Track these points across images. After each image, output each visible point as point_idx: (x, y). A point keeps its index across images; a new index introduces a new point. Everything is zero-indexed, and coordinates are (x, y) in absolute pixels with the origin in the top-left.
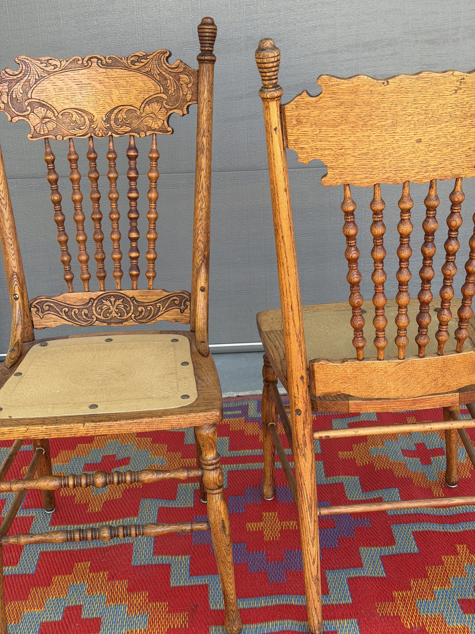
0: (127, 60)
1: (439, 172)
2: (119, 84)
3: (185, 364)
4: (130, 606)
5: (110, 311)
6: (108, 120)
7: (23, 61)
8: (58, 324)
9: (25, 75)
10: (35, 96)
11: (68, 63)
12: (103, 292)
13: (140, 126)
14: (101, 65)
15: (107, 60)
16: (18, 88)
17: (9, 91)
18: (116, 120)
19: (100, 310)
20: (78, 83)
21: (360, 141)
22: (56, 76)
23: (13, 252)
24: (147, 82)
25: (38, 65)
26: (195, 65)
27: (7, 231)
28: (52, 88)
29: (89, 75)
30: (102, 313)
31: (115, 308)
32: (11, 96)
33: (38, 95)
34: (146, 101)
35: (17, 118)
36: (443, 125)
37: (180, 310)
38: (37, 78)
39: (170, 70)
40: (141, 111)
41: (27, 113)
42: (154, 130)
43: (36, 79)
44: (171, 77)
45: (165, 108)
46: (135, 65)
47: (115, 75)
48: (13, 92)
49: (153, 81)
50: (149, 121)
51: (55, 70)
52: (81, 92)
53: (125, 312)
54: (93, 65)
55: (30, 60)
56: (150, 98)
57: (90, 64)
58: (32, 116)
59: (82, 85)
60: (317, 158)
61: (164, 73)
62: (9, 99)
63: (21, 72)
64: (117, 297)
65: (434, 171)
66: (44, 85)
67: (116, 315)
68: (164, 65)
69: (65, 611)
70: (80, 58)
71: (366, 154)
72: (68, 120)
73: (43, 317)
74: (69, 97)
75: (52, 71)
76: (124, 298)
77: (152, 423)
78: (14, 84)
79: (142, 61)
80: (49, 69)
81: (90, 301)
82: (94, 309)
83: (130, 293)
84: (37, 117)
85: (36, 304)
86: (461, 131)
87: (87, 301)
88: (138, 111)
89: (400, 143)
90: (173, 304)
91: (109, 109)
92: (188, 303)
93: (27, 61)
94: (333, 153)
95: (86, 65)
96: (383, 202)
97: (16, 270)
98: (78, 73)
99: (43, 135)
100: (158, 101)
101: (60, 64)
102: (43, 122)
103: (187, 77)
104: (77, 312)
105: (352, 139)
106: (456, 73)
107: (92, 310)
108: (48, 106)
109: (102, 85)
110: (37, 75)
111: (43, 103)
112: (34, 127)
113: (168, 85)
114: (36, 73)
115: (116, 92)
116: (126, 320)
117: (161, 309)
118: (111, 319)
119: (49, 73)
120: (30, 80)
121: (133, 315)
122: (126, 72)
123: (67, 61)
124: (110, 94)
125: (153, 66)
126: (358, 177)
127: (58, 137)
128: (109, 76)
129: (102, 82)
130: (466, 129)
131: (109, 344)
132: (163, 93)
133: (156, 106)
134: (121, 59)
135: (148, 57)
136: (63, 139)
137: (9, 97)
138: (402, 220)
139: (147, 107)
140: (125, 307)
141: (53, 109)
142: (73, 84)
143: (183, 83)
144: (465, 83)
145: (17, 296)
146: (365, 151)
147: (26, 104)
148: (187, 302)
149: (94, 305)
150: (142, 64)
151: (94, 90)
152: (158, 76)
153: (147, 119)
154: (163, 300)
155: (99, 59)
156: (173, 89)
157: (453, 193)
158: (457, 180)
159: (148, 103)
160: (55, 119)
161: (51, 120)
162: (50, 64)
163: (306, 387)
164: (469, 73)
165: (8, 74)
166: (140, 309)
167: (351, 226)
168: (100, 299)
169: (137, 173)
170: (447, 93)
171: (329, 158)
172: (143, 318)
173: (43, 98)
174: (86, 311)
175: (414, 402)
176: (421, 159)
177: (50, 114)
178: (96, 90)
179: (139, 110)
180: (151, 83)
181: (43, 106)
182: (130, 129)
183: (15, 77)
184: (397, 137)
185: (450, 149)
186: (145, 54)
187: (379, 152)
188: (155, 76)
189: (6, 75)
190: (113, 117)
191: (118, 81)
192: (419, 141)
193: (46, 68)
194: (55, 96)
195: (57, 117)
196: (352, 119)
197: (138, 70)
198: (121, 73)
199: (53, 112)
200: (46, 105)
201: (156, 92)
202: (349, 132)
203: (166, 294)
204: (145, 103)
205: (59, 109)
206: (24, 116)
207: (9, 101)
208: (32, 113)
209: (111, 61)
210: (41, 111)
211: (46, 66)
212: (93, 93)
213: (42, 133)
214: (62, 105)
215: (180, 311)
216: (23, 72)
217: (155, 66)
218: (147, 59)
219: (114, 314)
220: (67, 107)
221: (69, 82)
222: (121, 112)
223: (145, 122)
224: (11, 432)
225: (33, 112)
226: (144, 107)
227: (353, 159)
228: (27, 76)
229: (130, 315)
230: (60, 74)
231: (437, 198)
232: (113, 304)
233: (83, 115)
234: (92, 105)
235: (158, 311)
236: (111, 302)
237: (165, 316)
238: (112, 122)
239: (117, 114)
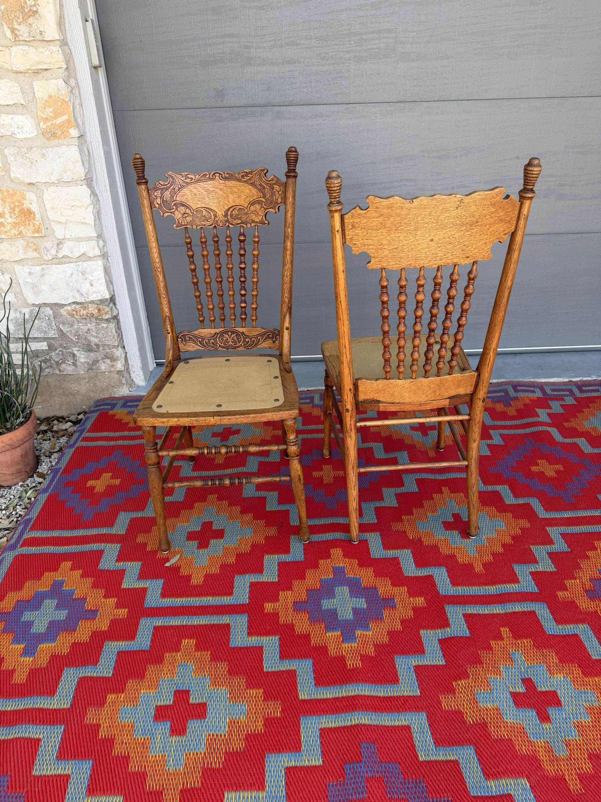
0: (239, 175)
1: (444, 261)
2: (234, 191)
3: (276, 377)
4: (242, 522)
5: (228, 341)
6: (226, 215)
7: (170, 175)
8: (195, 349)
9: (171, 185)
10: (179, 198)
12: (224, 329)
13: (247, 220)
14: (221, 178)
15: (226, 175)
16: (167, 194)
17: (162, 196)
18: (231, 215)
19: (222, 340)
20: (207, 190)
21: (393, 240)
22: (192, 186)
23: (165, 303)
24: (252, 190)
25: (181, 178)
26: (283, 179)
27: (162, 289)
28: (189, 193)
29: (213, 185)
30: (223, 342)
31: (231, 339)
32: (163, 199)
33: (181, 198)
34: (251, 203)
35: (167, 214)
36: (448, 230)
37: (272, 341)
38: (180, 187)
39: (267, 182)
40: (248, 209)
41: (173, 210)
42: (257, 222)
44: (267, 187)
45: (264, 207)
46: (244, 178)
47: (231, 185)
48: (164, 196)
49: (256, 189)
50: (253, 216)
51: (191, 182)
52: (209, 196)
53: (238, 342)
54: (216, 178)
55: (175, 175)
56: (254, 201)
57: (214, 177)
58: (176, 212)
59: (209, 192)
60: (365, 250)
61: (263, 184)
62: (162, 201)
63: (169, 183)
64: (233, 333)
65: (441, 260)
66: (184, 192)
67: (232, 344)
68: (263, 179)
69: (202, 525)
70: (208, 174)
71: (396, 249)
72: (200, 215)
73: (186, 345)
74: (201, 200)
75: (189, 182)
76: (237, 333)
77: (256, 417)
78: (164, 191)
79: (249, 175)
80: (187, 181)
82: (218, 339)
83: (241, 330)
84: (180, 213)
85: (181, 336)
86: (459, 234)
87: (214, 335)
88: (246, 209)
89: (419, 242)
90: (268, 337)
91: (227, 208)
92: (278, 337)
93: (173, 176)
94: (375, 247)
95: (212, 178)
96: (406, 280)
97: (168, 314)
98: (207, 183)
99: (184, 225)
100: (259, 203)
101: (194, 177)
102: (184, 216)
103: (278, 187)
104: (207, 342)
105: (388, 238)
106: (458, 196)
108: (187, 206)
109: (222, 191)
110: (179, 185)
112: (178, 220)
113: (266, 192)
114: (179, 183)
115: (231, 196)
116: (239, 347)
117: (261, 340)
118: (228, 346)
119: (188, 184)
120: (175, 188)
121: (243, 344)
122: (238, 183)
123: (199, 176)
124: (227, 197)
125: (256, 179)
126: (391, 263)
127: (193, 227)
128: (227, 186)
129: (222, 189)
130: (462, 233)
131: (227, 363)
132: (262, 197)
133: (258, 206)
134: (235, 174)
136: (197, 228)
138: (418, 292)
139: (252, 207)
140: (238, 339)
141: (190, 207)
142: (203, 191)
143: (276, 191)
144: (463, 202)
145: (169, 331)
146: (395, 247)
147: (173, 204)
149: (218, 337)
150: (249, 178)
151: (217, 195)
152: (259, 186)
153: (251, 215)
154: (262, 335)
155: (220, 174)
156: (269, 195)
157: (452, 274)
158: (455, 266)
159: (253, 204)
160: (191, 214)
161: (189, 215)
162: (188, 177)
163: (352, 395)
164: (466, 195)
165: (161, 184)
166: (247, 340)
167: (385, 295)
168: (222, 333)
169: (245, 251)
170: (451, 209)
171: (372, 251)
172: (249, 346)
173: (183, 200)
174: (213, 341)
175: (420, 405)
176: (432, 252)
177: (188, 211)
178: (219, 195)
180: (254, 191)
181: (183, 205)
182: (241, 221)
183: (165, 187)
184: (417, 238)
185: (452, 246)
186: (250, 171)
187: (405, 247)
188: (257, 186)
189: (159, 185)
190: (229, 213)
191: (233, 189)
192: (432, 240)
194: (191, 199)
195: (193, 213)
196: (388, 225)
197: (246, 182)
198: (235, 184)
199: (190, 210)
201: (258, 197)
202: (386, 234)
203: (264, 331)
205: (194, 208)
206: (171, 213)
207: (162, 203)
209: (228, 175)
210: (182, 209)
211: (185, 179)
212: (216, 197)
214: (196, 205)
218: (252, 174)
220: (199, 206)
221: (201, 189)
222: (235, 210)
223: (251, 217)
224: (168, 421)
225: (177, 210)
226: (250, 207)
227: (388, 252)
228: (173, 185)
229: (240, 343)
230: (195, 184)
231: (442, 277)
232: (230, 336)
233: (210, 211)
234: (215, 205)
235: (259, 341)
236: (228, 335)
237: (263, 344)
238: (229, 217)
239: (232, 212)
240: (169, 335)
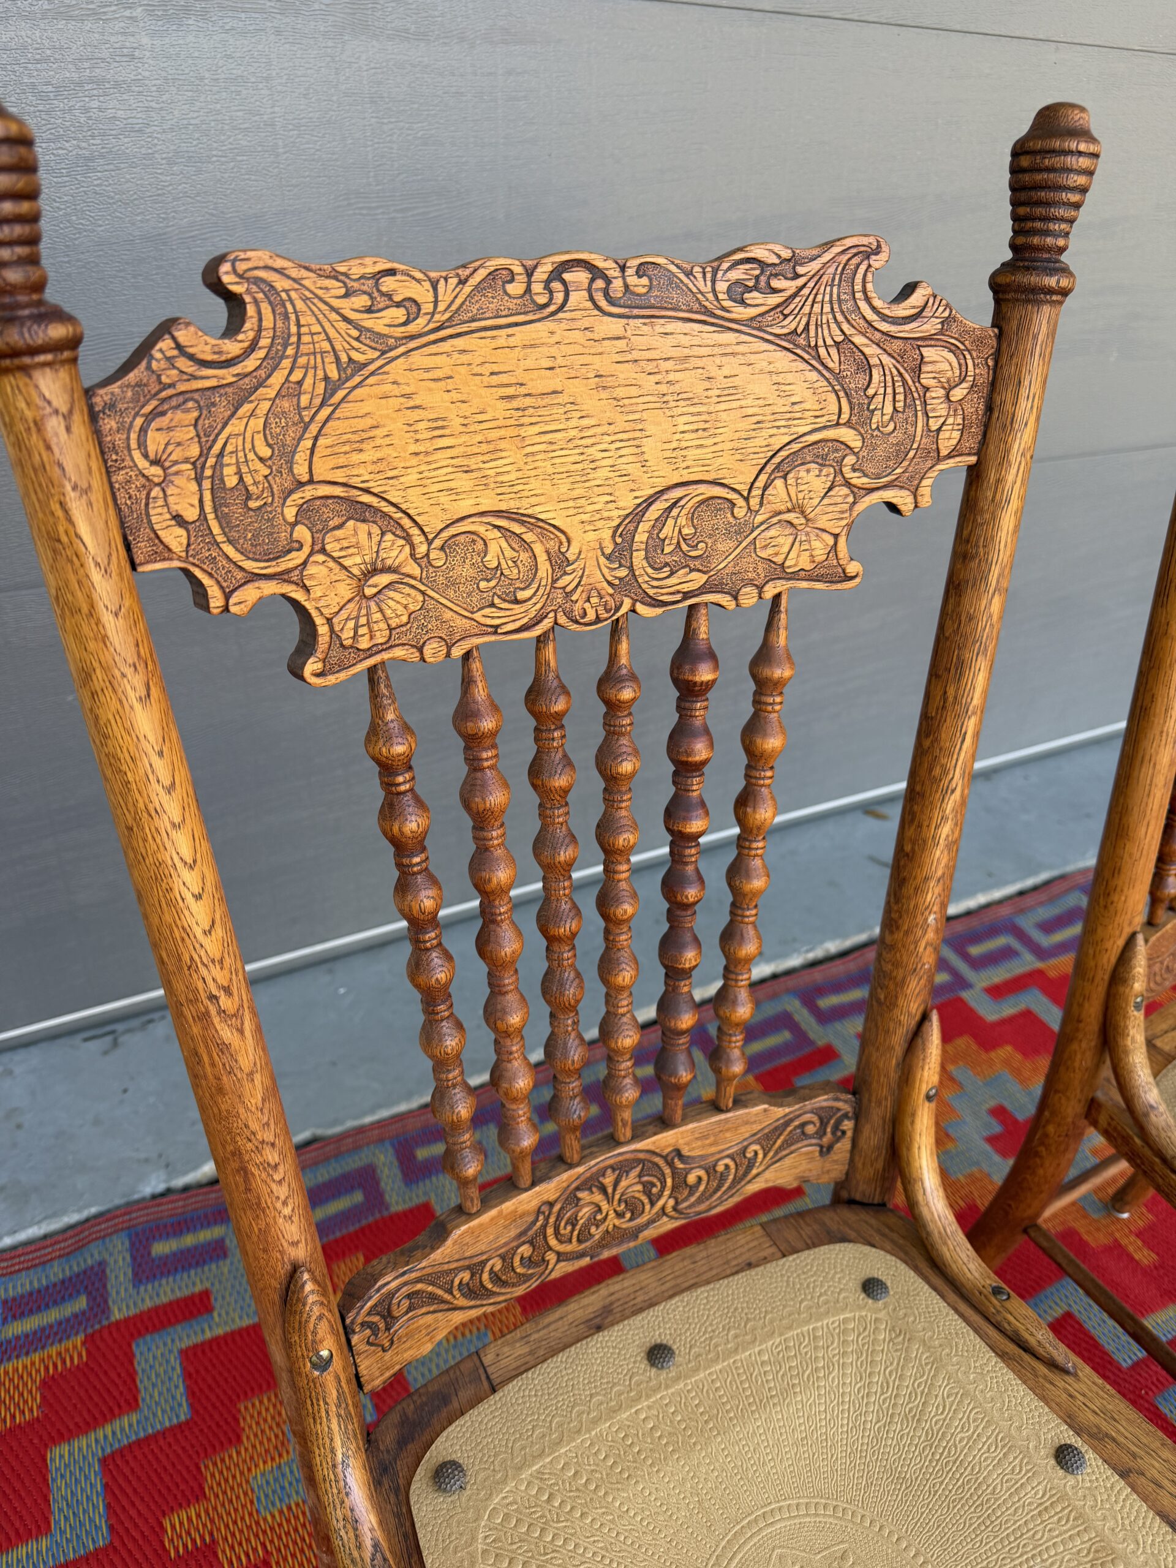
0: (714, 282)
2: (677, 388)
5: (599, 1217)
6: (621, 553)
7: (258, 281)
8: (441, 1334)
9: (273, 361)
10: (327, 464)
11: (467, 289)
12: (580, 1169)
13: (744, 563)
14: (603, 303)
15: (632, 280)
16: (245, 435)
17: (204, 454)
18: (656, 543)
19: (569, 1228)
20: (510, 391)
22: (417, 359)
23: (284, 1193)
24: (790, 378)
25: (336, 303)
26: (982, 309)
28: (397, 425)
29: (554, 351)
30: (576, 1233)
31: (616, 1202)
32: (217, 477)
33: (342, 461)
34: (776, 460)
35: (250, 594)
37: (818, 1149)
38: (334, 374)
39: (884, 327)
40: (754, 502)
41: (296, 558)
42: (794, 576)
43: (326, 378)
44: (886, 360)
45: (848, 484)
46: (742, 302)
47: (665, 347)
48: (221, 455)
49: (814, 375)
50: (781, 540)
51: (412, 328)
52: (523, 432)
53: (646, 1201)
54: (574, 297)
55: (294, 273)
56: (796, 447)
57: (559, 297)
58: (318, 571)
59: (528, 401)
61: (859, 340)
62: (207, 496)
63: (253, 347)
64: (622, 1169)
66: (365, 407)
67: (617, 1222)
68: (863, 305)
70: (518, 269)
72: (467, 571)
73: (392, 1342)
74: (473, 462)
75: (399, 332)
76: (646, 1163)
78: (222, 410)
79: (776, 283)
80: (383, 322)
81: (539, 1212)
82: (550, 1231)
83: (663, 1141)
84: (343, 575)
85: (369, 1314)
87: (531, 1219)
88: (741, 502)
90: (799, 1136)
91: (628, 502)
92: (848, 1124)
93: (280, 283)
95: (542, 300)
97: (302, 1251)
98: (512, 341)
99: (370, 652)
100: (824, 457)
101: (430, 297)
102: (369, 591)
103: (951, 357)
104: (497, 1268)
107: (545, 1237)
108: (385, 515)
109: (604, 395)
110: (330, 358)
111: (366, 498)
112: (329, 621)
113: (871, 392)
114: (326, 346)
115: (661, 427)
117: (760, 1156)
118: (602, 1238)
119: (384, 345)
120: (300, 383)
121: (671, 1202)
122: (707, 336)
123: (462, 282)
124: (635, 437)
125: (817, 308)
127: (428, 651)
128: (635, 355)
129: (609, 382)
132: (848, 424)
133: (812, 480)
134: (689, 274)
135: (800, 270)
136: (448, 655)
137: (207, 484)
139: (779, 483)
140: (647, 1188)
141: (406, 522)
142: (488, 398)
143: (931, 383)
145: (325, 1353)
147: (290, 513)
148: (846, 1122)
149: (552, 1220)
150: (774, 300)
151: (573, 423)
152: (833, 351)
153: (772, 532)
154: (769, 1133)
155: (596, 272)
156: (889, 409)
159: (785, 467)
160: (416, 571)
161: (402, 580)
162: (389, 296)
165: (191, 357)
168: (572, 1194)
172: (705, 1200)
173: (362, 475)
174: (525, 1250)
177: (395, 552)
178: (585, 422)
179: (747, 499)
180: (802, 384)
181: (361, 512)
182: (705, 577)
183: (227, 375)
186: (786, 254)
188: (822, 351)
189: (183, 363)
190: (641, 537)
191: (672, 377)
193: (368, 322)
194: (414, 461)
195: (423, 561)
197: (756, 325)
198: (685, 340)
199: (408, 538)
200: (377, 510)
201: (822, 421)
203: (779, 1112)
204: (769, 468)
205: (433, 524)
206: (281, 577)
207: (208, 508)
208: (321, 558)
209: (645, 281)
210: (357, 541)
211: (369, 310)
212: (573, 433)
213: (364, 644)
214: (444, 498)
215: (821, 1152)
216: (264, 342)
217: (827, 308)
218: (797, 276)
219: (612, 1221)
220: (465, 506)
221: (473, 385)
222: (675, 512)
223: (765, 547)
225: (323, 551)
226: (765, 488)
228: (286, 363)
229: (661, 1203)
230: (433, 349)
232: (610, 1190)
233: (529, 537)
234: (564, 488)
235: (750, 1167)
236: (603, 1189)
237: (768, 1175)
238: (639, 558)
239: (660, 522)
240: (329, 1378)
